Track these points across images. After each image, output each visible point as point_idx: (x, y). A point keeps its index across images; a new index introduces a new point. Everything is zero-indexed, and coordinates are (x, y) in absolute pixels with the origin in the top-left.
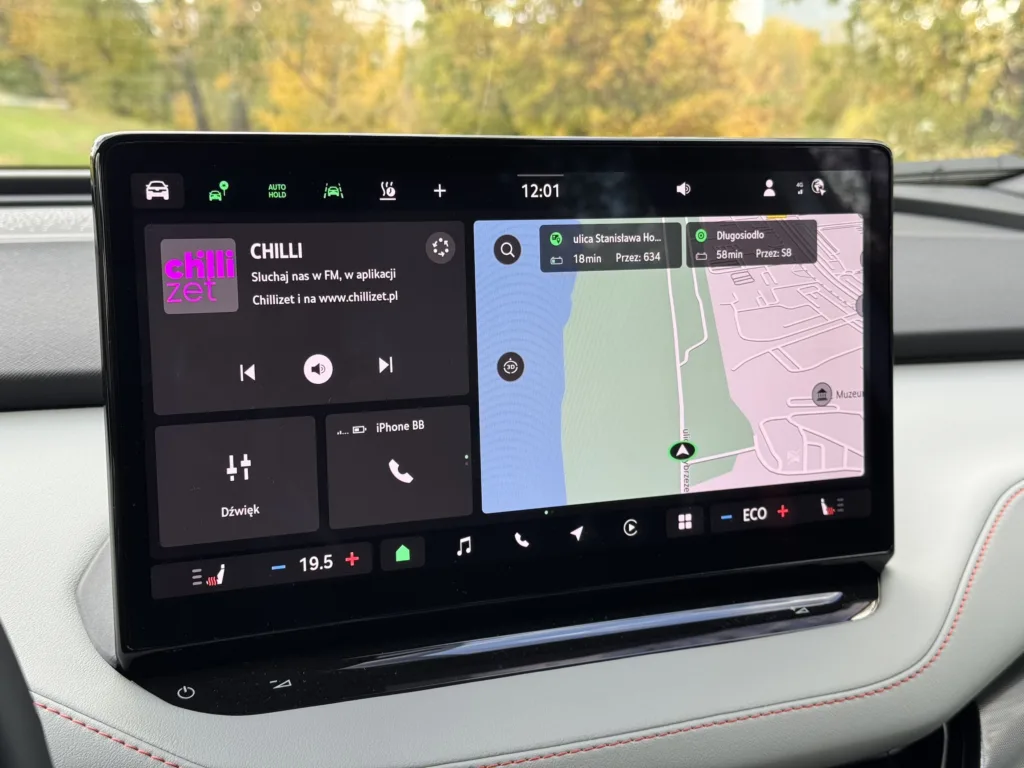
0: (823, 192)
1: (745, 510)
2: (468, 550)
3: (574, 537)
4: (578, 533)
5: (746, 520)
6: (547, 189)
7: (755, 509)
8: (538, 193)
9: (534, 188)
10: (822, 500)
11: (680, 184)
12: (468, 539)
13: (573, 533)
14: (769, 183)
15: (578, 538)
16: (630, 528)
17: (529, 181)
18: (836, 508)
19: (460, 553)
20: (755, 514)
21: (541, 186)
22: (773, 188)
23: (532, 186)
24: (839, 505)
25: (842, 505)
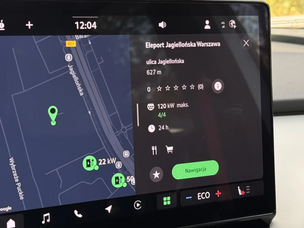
0: (235, 27)
1: (199, 194)
2: (48, 221)
3: (107, 211)
4: (109, 209)
5: (199, 199)
6: (89, 24)
7: (204, 193)
8: (84, 26)
9: (82, 24)
10: (239, 187)
11: (160, 22)
12: (48, 214)
13: (106, 209)
14: (207, 22)
15: (109, 212)
16: (138, 205)
17: (79, 20)
18: (246, 191)
19: (43, 222)
20: (204, 196)
21: (85, 23)
22: (209, 25)
23: (81, 23)
24: (247, 190)
25: (249, 189)
